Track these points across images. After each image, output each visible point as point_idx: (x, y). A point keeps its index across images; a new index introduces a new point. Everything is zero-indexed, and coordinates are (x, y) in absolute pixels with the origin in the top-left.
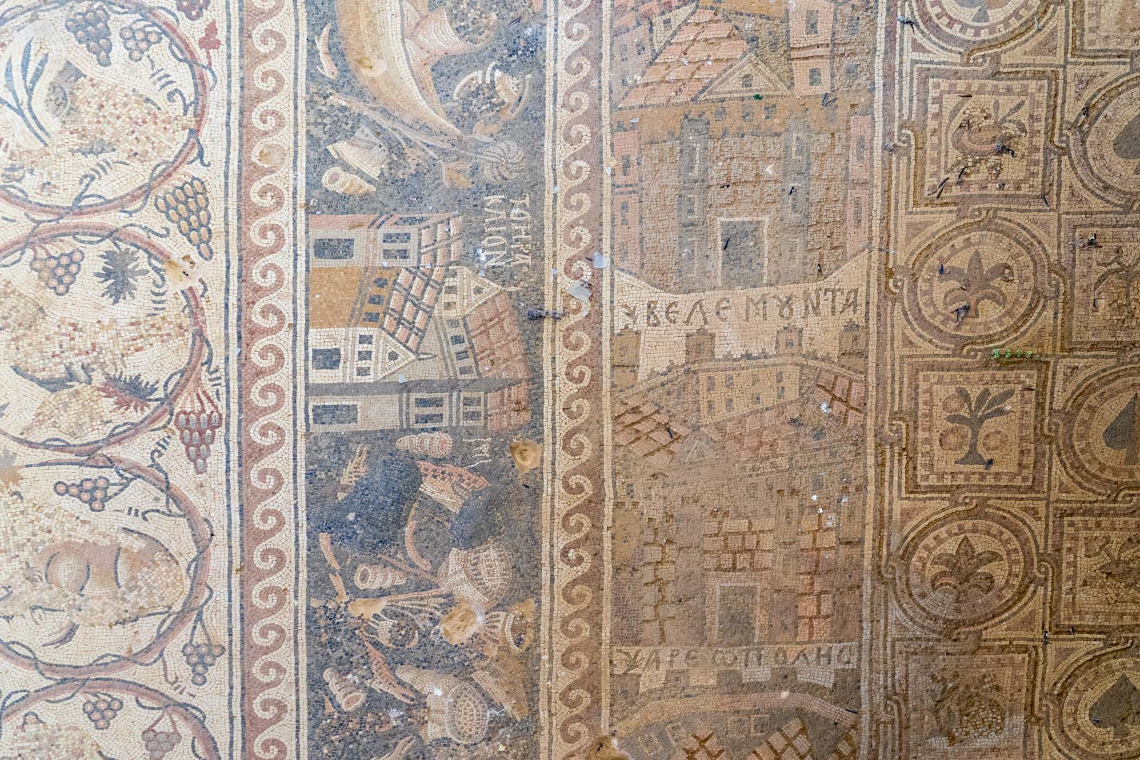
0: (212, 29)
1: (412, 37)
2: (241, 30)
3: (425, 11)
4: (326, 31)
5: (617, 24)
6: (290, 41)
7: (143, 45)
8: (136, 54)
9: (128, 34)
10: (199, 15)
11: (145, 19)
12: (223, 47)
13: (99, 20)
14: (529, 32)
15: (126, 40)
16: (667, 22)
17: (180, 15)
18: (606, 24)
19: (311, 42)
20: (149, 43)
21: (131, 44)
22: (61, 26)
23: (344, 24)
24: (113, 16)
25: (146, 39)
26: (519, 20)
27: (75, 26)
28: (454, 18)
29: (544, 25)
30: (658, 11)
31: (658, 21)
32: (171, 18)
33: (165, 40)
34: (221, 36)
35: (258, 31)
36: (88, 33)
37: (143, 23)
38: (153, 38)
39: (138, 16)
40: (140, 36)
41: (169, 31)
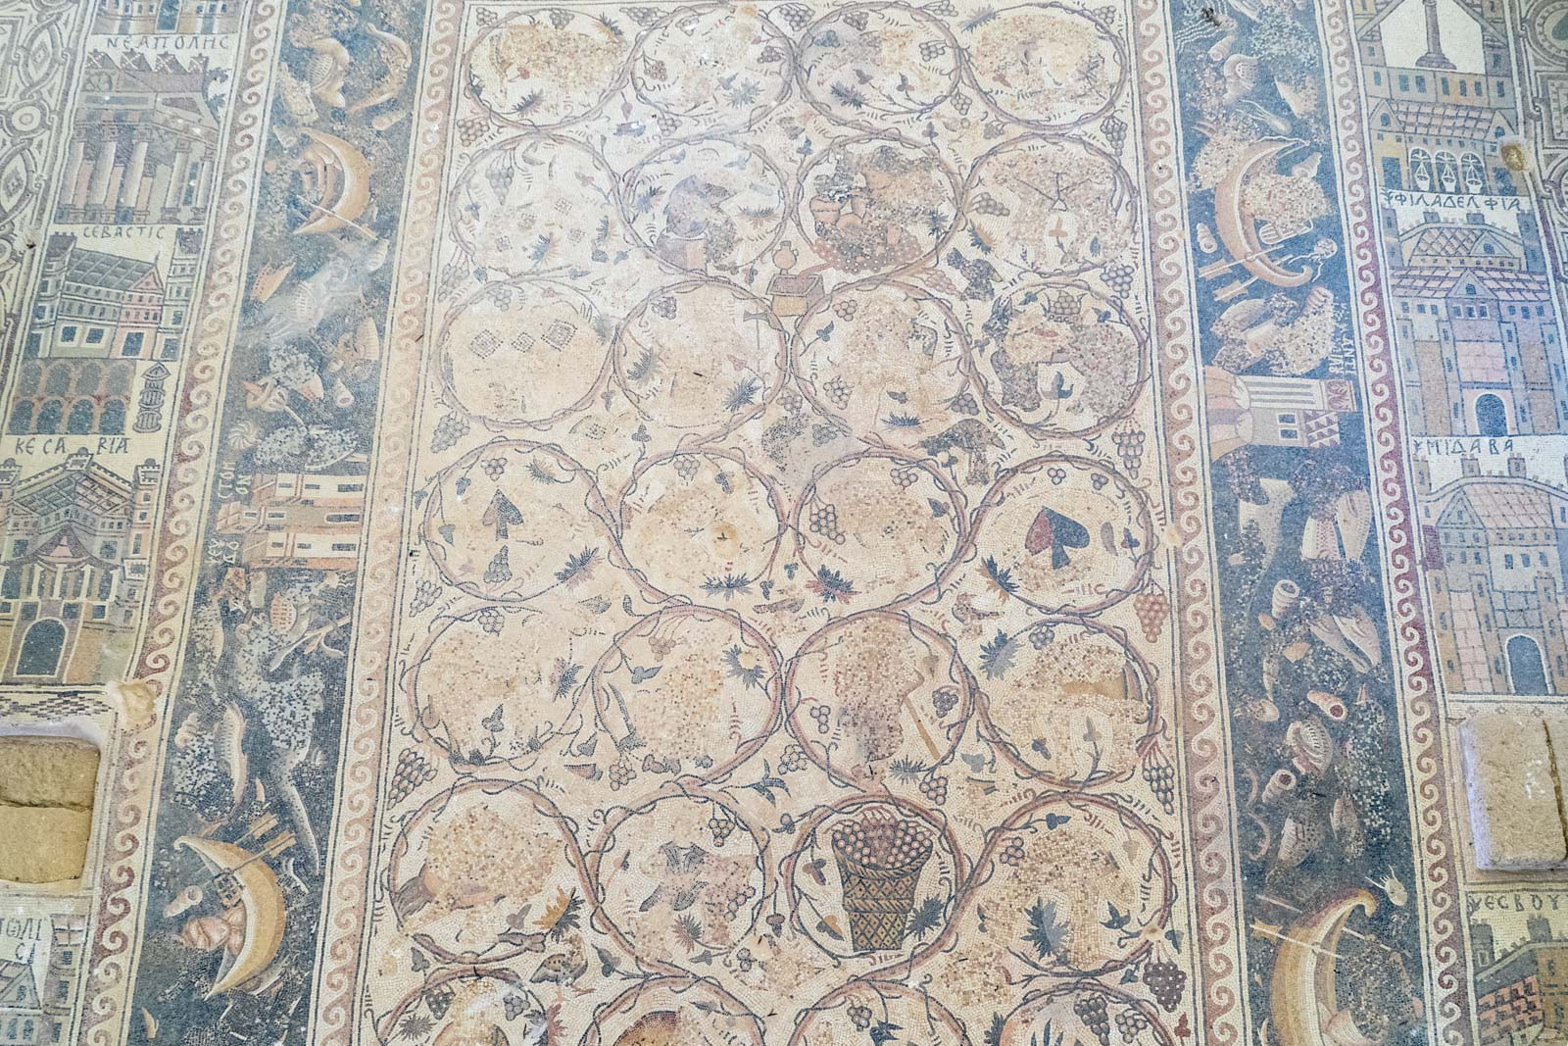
0: (1183, 1020)
1: (1327, 1031)
2: (1205, 1022)
3: (1335, 1011)
4: (1265, 1024)
5: (1484, 1035)
6: (1240, 1033)
7: (1133, 1030)
8: (1128, 1037)
9: (1121, 1020)
10: (1174, 1008)
11: (1134, 1008)
12: (1193, 1035)
13: (1099, 1007)
14: (1414, 1033)
15: (1120, 1025)
16: (1523, 1036)
17: (1160, 1007)
18: (1475, 1034)
19: (1255, 1033)
20: (1138, 1029)
21: (1124, 1028)
22: (1071, 1010)
23: (1277, 1019)
24: (1109, 1004)
25: (1135, 1025)
26: (1404, 1023)
27: (1081, 1010)
28: (1357, 1017)
29: (1425, 1029)
30: (1515, 1027)
31: (1516, 1035)
32: (1153, 1010)
33: (1150, 1027)
34: (1191, 1026)
35: (1217, 1023)
36: (1091, 1017)
37: (1132, 1012)
38: (1140, 1025)
39: (1128, 1006)
40: (1130, 1022)
41: (1152, 1019)
